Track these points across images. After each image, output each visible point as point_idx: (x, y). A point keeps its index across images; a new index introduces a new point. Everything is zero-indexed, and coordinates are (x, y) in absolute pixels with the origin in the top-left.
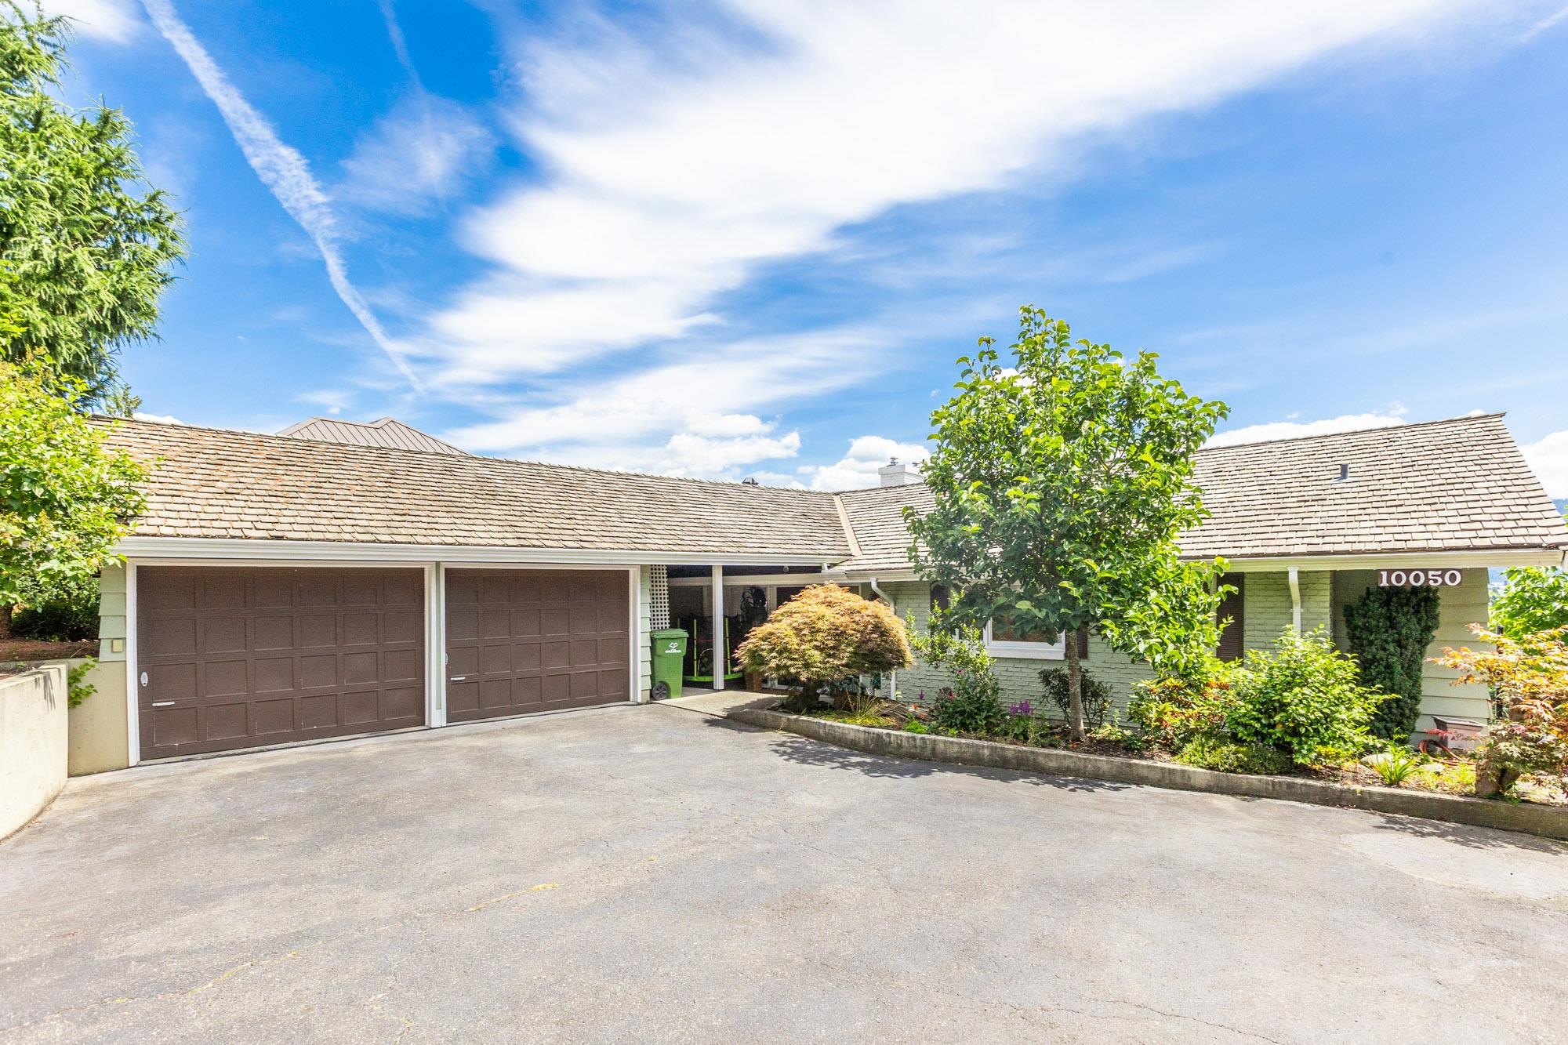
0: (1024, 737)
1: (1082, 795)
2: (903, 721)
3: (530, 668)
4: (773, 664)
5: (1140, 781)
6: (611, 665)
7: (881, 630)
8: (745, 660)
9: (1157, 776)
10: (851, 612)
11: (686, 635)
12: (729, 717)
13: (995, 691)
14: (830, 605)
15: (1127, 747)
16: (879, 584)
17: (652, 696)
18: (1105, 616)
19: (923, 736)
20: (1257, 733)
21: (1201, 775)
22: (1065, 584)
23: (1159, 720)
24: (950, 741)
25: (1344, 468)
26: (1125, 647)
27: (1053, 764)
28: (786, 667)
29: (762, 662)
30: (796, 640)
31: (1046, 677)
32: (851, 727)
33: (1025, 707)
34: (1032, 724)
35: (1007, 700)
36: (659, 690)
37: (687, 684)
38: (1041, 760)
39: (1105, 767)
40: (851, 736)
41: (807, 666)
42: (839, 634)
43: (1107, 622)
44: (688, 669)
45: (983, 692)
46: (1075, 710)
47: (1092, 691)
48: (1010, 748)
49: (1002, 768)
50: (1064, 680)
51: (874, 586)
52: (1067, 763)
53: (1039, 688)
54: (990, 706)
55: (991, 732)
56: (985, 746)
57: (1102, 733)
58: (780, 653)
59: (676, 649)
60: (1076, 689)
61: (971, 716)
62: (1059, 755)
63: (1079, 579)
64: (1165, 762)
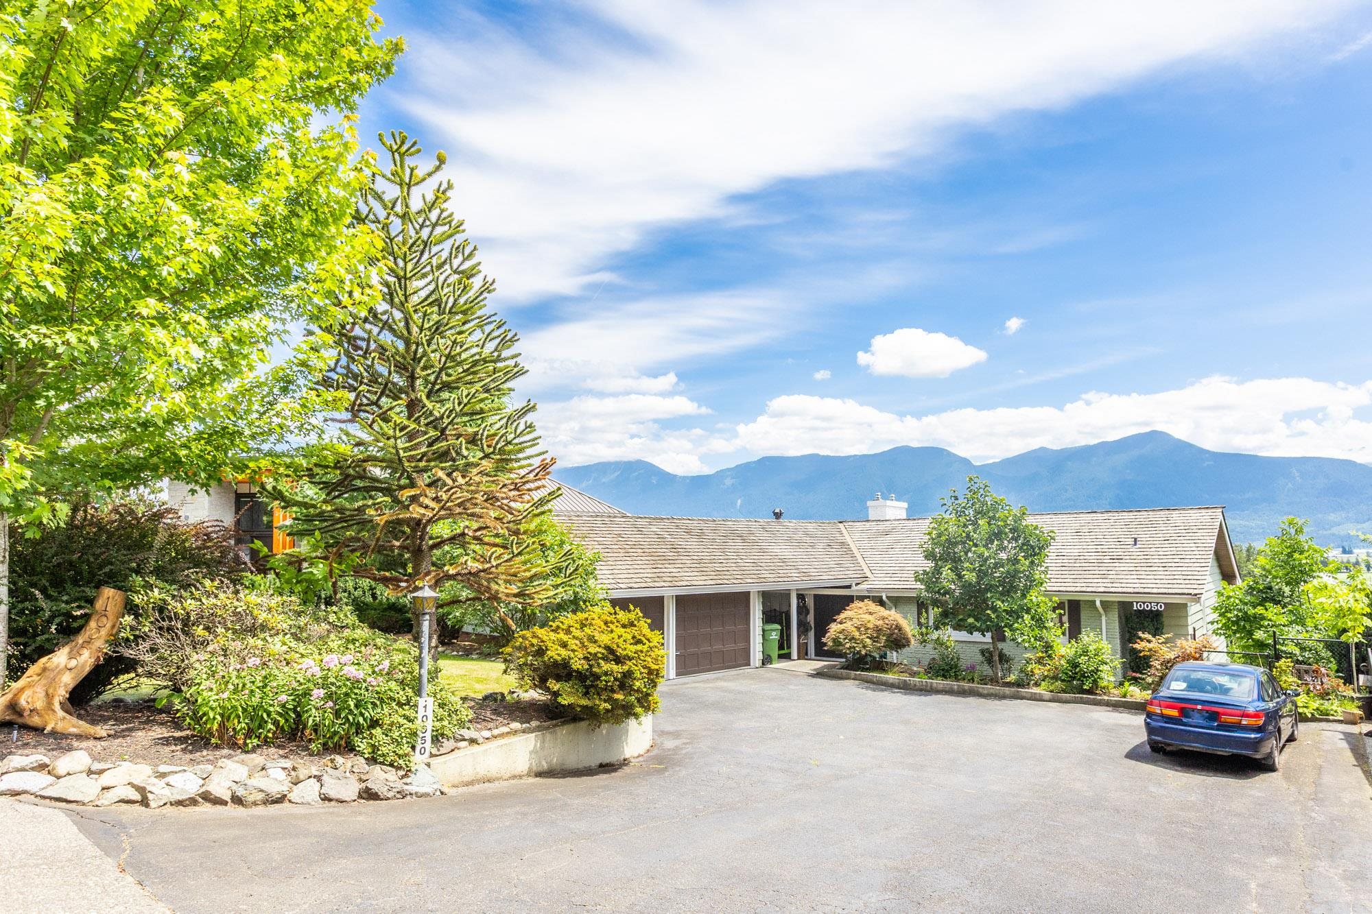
0: (972, 680)
1: (997, 702)
2: (913, 674)
3: (706, 648)
4: (848, 645)
5: (1022, 698)
6: (741, 645)
7: (899, 628)
8: (830, 644)
9: (1029, 695)
10: (883, 618)
11: (779, 627)
12: (817, 674)
13: (958, 659)
14: (870, 613)
15: (1019, 684)
16: (887, 597)
17: (763, 664)
18: (1005, 626)
19: (925, 680)
20: (1071, 677)
21: (1047, 695)
22: (988, 612)
23: (1032, 672)
24: (939, 682)
25: (1135, 539)
26: (1013, 640)
27: (986, 692)
28: (854, 647)
29: (840, 644)
30: (857, 634)
31: (982, 652)
32: (890, 677)
33: (973, 668)
34: (976, 675)
35: (963, 664)
36: (766, 660)
37: (781, 657)
38: (981, 690)
39: (1008, 692)
40: (891, 681)
41: (864, 647)
42: (878, 630)
43: (1006, 629)
44: (781, 647)
45: (952, 659)
46: (997, 669)
47: (1003, 658)
48: (966, 685)
49: (963, 693)
50: (991, 654)
51: (884, 598)
52: (991, 691)
53: (980, 658)
54: (956, 666)
55: (957, 678)
56: (955, 685)
57: (1008, 680)
58: (850, 640)
59: (775, 636)
60: (996, 658)
61: (947, 671)
62: (989, 688)
63: (994, 609)
64: (1035, 690)
